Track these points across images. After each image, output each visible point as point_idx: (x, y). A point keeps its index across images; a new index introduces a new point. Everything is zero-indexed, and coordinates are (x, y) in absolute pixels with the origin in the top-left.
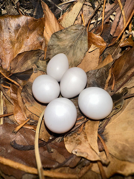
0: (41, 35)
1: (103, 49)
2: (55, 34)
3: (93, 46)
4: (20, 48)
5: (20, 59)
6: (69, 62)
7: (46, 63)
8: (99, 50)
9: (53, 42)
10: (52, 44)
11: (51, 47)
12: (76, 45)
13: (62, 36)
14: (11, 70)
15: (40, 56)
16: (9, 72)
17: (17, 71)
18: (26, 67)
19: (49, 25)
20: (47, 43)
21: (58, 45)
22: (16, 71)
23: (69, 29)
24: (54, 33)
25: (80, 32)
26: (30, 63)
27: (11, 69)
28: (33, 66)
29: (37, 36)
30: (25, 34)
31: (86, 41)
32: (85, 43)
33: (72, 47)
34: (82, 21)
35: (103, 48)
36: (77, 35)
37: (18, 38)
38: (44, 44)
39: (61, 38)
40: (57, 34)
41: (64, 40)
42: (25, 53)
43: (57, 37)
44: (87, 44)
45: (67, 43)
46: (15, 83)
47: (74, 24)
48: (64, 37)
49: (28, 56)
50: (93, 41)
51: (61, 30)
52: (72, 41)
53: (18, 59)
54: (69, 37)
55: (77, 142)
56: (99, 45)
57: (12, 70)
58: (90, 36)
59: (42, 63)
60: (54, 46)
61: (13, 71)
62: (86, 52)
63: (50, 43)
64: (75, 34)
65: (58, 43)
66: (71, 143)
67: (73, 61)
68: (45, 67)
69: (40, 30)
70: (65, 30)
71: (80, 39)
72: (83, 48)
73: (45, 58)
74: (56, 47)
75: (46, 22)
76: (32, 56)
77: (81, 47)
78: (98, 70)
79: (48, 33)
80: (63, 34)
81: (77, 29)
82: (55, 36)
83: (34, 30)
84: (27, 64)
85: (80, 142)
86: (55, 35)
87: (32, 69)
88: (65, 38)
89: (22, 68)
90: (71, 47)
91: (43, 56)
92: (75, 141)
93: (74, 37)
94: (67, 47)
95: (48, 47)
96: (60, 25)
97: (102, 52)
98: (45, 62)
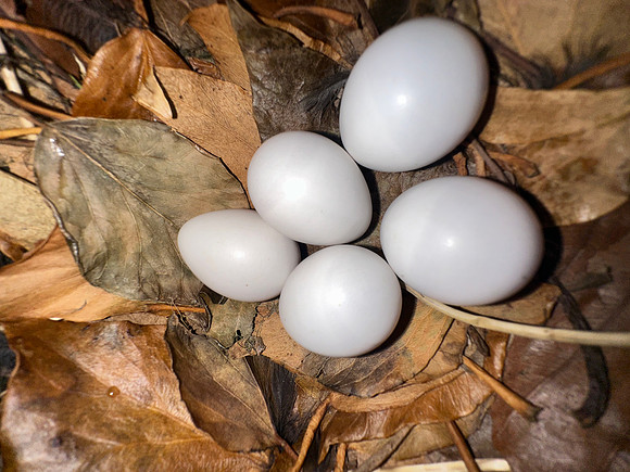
0: (97, 333)
1: (160, 47)
2: (89, 271)
3: (143, 98)
4: (165, 420)
5: (214, 414)
6: (213, 210)
7: (219, 306)
8: (162, 70)
9: (126, 280)
10: (136, 281)
11: (147, 289)
12: (137, 176)
13: (95, 238)
14: (263, 448)
15: (194, 332)
16: (271, 455)
17: (265, 421)
18: (243, 385)
19: (41, 298)
20: (133, 306)
21: (140, 256)
22: (263, 425)
23: (62, 204)
24: (85, 275)
25: (72, 152)
26: (223, 371)
27: (259, 446)
28: (238, 355)
29: (102, 351)
30: (97, 405)
31: (120, 126)
32: (128, 131)
33: (146, 193)
34: (15, 138)
35: (151, 49)
36: (89, 167)
37: (121, 437)
38: (135, 315)
39: (107, 244)
40: (89, 260)
41: (116, 230)
42: (189, 397)
43: (101, 261)
44: (132, 124)
45: (128, 219)
46: (314, 422)
47: (33, 180)
48: (101, 231)
49: (196, 384)
50: (118, 92)
51: (69, 242)
52: (118, 194)
53: (214, 425)
54: (97, 207)
55: (573, 178)
56: (139, 68)
57: (262, 444)
58: (93, 108)
59: (219, 320)
60: (143, 273)
61: (265, 438)
62: (169, 130)
63: (128, 291)
64: (84, 177)
65: (129, 257)
66: (574, 198)
67: (209, 192)
68: (238, 309)
69: (72, 339)
70: (68, 225)
71: (108, 154)
72: (150, 144)
73: (198, 310)
74: (145, 266)
75: (25, 315)
76: (195, 364)
77: (147, 153)
78: (254, 80)
79: (82, 302)
80: (87, 233)
81: (61, 167)
82: (97, 270)
83: (72, 369)
84: (229, 383)
85: (580, 164)
86: (91, 270)
87: (249, 360)
88: (104, 225)
89: (250, 400)
90: (144, 201)
91: (192, 317)
92: (565, 184)
93: (99, 182)
94: (148, 215)
95: (149, 301)
96: (41, 247)
97: (174, 55)
98: (216, 310)
